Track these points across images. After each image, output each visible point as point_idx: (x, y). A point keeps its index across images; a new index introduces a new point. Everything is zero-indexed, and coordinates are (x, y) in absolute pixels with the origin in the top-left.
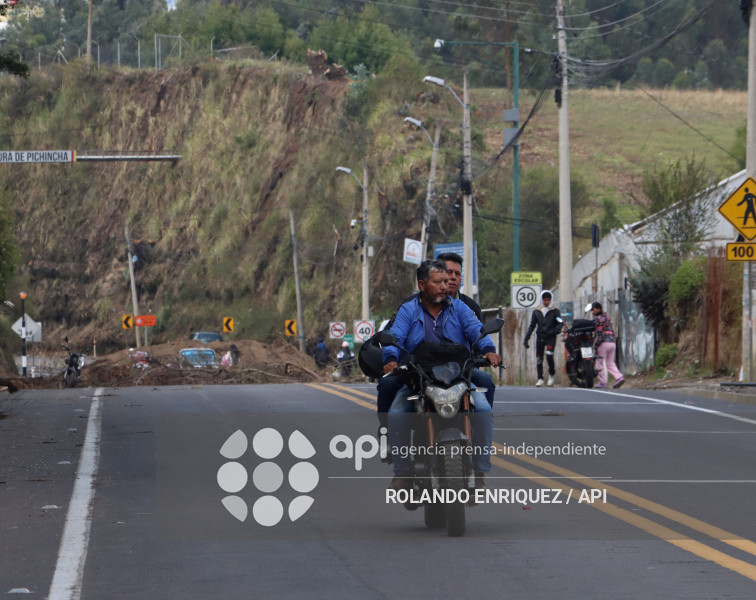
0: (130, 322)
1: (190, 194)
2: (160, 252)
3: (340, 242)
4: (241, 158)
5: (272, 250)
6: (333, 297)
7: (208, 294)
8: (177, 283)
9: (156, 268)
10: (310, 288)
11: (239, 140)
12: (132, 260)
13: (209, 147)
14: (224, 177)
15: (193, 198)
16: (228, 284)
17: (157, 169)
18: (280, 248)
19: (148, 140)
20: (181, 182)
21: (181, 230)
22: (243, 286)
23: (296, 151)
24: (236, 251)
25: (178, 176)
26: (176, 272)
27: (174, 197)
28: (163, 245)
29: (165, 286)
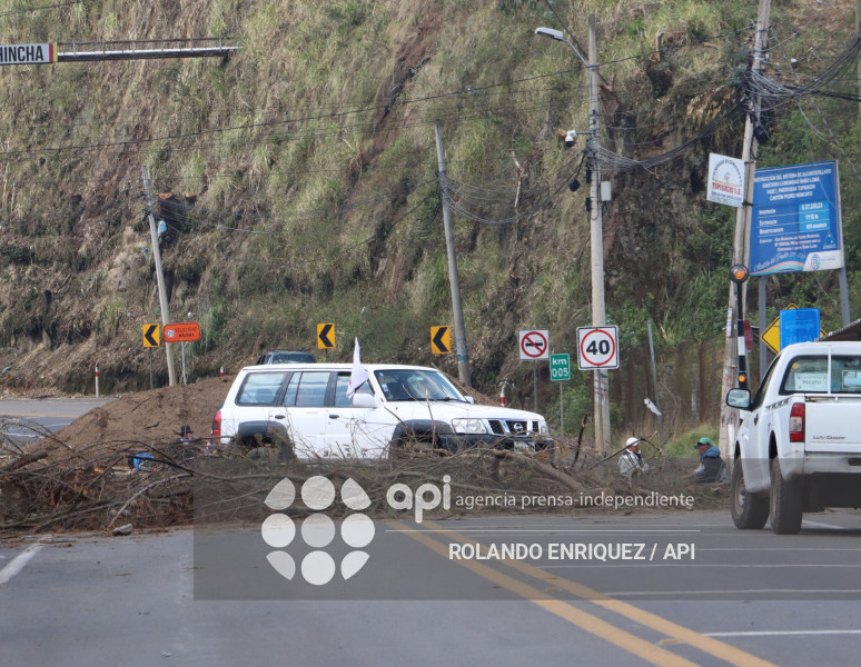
0: (156, 335)
1: (252, 111)
2: (204, 212)
3: (526, 182)
4: (341, 45)
5: (399, 202)
6: (515, 282)
7: (289, 283)
8: (233, 266)
9: (198, 240)
10: (472, 266)
11: (335, 14)
12: (157, 229)
13: (285, 28)
14: (310, 81)
15: (258, 119)
16: (323, 265)
17: (196, 71)
18: (413, 199)
19: (180, 22)
20: (238, 91)
21: (240, 174)
22: (349, 267)
23: (438, 28)
24: (336, 207)
25: (233, 81)
26: (233, 247)
27: (226, 117)
28: (209, 199)
29: (215, 273)
